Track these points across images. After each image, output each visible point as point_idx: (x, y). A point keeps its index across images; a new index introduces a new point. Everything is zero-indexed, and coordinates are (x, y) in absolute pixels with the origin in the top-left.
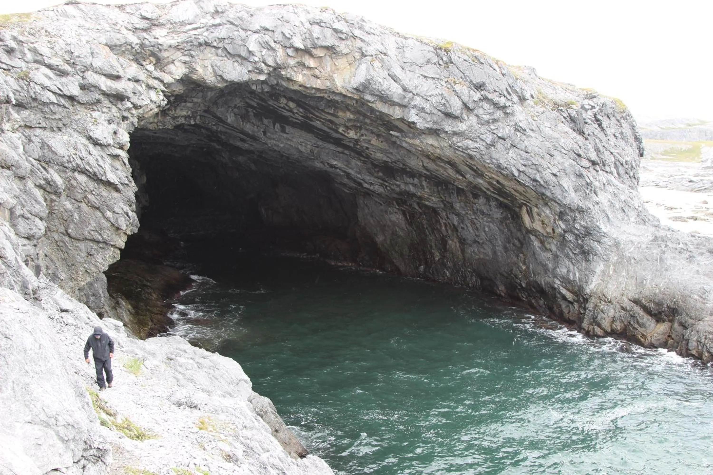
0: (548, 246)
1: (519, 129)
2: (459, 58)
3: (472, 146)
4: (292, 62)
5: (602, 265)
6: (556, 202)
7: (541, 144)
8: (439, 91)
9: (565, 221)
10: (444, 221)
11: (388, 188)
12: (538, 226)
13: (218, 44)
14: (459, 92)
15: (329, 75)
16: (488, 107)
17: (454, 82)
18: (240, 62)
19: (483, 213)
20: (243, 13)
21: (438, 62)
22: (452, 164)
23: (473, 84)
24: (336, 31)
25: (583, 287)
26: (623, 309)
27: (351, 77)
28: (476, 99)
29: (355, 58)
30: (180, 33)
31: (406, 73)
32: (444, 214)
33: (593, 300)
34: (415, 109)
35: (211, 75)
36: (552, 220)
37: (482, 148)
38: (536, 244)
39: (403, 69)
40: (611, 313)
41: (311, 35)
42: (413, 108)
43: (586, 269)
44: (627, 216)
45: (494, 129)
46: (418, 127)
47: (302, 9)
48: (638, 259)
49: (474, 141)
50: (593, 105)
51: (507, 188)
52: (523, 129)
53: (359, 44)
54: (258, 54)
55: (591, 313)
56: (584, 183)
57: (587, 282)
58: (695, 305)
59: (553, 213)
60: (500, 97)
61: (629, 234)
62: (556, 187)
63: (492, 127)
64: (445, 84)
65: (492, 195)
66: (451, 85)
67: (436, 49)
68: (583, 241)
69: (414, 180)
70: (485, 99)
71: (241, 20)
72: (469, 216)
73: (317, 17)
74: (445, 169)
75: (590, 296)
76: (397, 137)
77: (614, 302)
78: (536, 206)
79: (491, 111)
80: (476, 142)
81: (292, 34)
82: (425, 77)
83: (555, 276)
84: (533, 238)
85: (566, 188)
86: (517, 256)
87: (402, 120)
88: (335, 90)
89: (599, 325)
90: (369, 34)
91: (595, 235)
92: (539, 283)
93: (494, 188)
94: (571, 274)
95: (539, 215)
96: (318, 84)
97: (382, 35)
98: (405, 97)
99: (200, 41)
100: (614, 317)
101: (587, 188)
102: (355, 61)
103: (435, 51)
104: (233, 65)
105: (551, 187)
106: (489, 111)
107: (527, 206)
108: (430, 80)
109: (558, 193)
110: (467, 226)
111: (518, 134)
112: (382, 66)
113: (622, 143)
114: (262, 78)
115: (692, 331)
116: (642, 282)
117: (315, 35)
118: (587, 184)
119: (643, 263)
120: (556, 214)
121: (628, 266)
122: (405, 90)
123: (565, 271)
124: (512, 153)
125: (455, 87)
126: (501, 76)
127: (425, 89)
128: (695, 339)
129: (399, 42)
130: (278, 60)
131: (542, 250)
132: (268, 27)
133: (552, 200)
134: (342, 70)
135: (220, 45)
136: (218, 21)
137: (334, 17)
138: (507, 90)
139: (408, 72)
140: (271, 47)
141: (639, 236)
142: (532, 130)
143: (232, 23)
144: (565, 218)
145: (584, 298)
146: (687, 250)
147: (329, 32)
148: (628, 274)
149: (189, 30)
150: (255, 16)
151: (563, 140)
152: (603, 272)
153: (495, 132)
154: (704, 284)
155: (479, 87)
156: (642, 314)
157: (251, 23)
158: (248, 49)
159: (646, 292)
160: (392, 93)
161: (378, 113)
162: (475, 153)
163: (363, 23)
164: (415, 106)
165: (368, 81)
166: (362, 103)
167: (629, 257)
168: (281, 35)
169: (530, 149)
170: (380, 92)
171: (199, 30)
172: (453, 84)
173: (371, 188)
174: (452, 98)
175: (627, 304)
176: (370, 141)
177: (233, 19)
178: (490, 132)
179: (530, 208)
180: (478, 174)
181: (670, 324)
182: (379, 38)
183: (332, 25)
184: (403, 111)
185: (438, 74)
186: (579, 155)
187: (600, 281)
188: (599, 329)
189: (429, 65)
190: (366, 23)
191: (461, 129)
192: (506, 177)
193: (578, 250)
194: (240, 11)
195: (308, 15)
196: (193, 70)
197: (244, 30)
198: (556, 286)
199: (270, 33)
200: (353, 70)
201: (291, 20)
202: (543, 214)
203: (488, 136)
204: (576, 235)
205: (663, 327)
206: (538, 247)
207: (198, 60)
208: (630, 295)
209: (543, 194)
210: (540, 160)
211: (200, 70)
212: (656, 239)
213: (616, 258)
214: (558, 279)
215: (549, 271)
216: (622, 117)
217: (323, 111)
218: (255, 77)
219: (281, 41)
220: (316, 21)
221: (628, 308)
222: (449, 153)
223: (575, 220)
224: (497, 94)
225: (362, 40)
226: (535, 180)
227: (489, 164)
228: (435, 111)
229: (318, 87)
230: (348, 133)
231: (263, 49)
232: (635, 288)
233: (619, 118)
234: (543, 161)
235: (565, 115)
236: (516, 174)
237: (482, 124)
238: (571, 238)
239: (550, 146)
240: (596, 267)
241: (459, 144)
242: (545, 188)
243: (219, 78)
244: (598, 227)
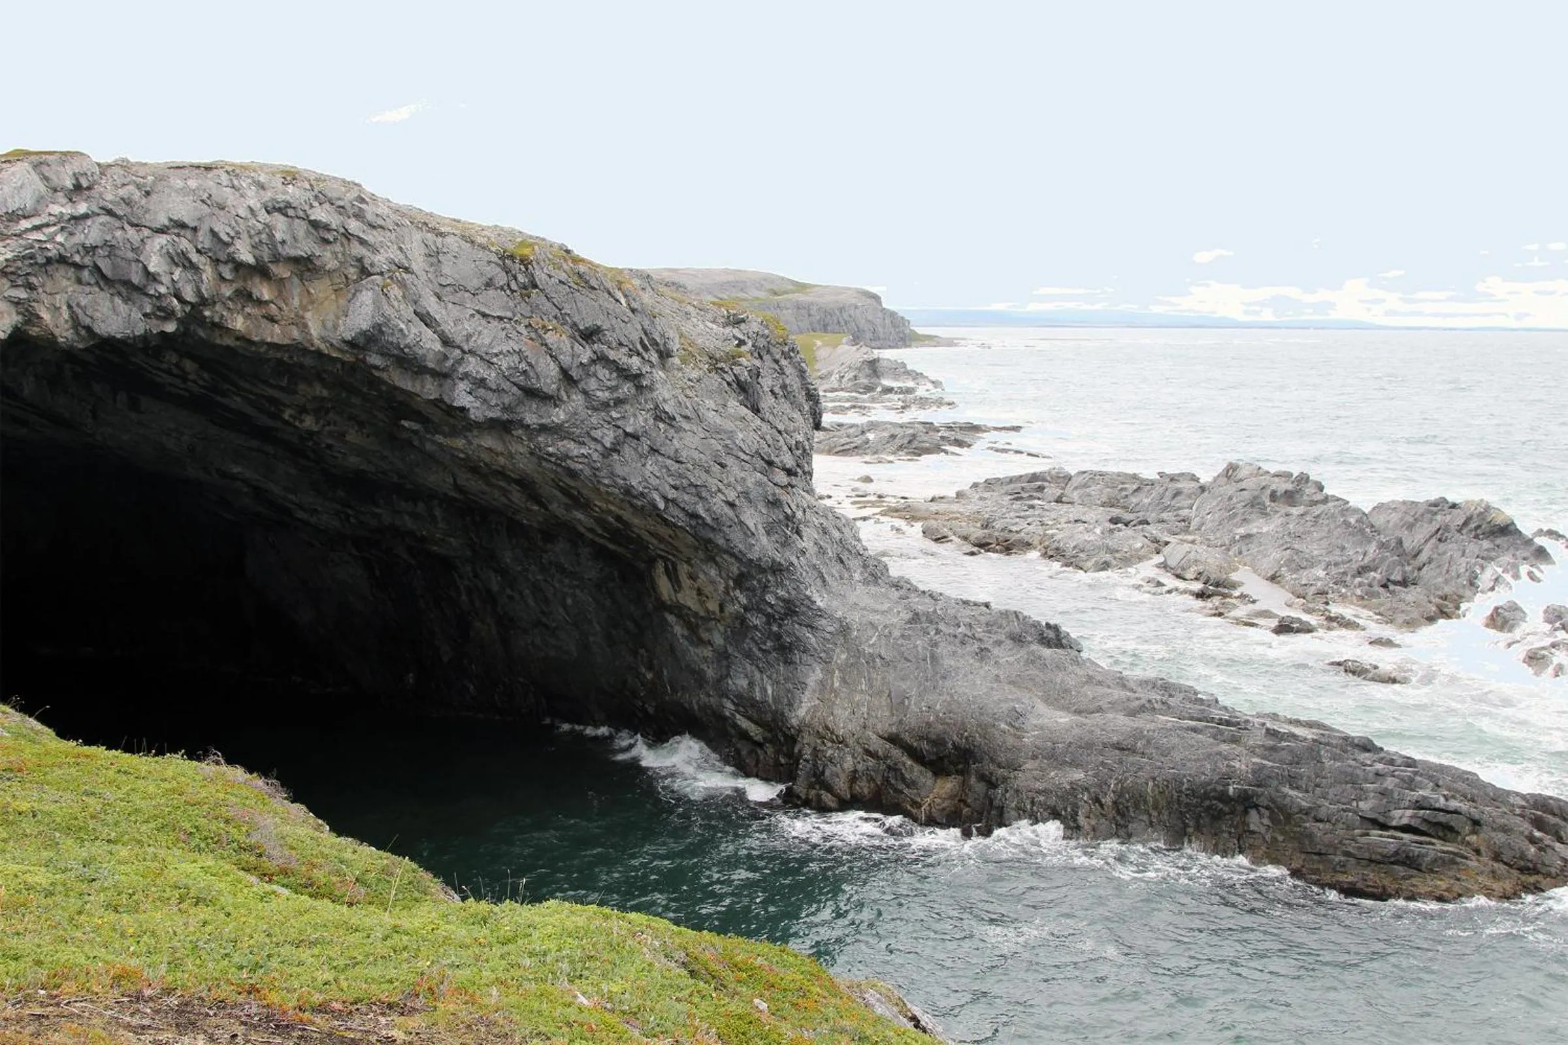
0: (705, 636)
1: (663, 415)
2: (550, 277)
3: (575, 453)
4: (227, 291)
5: (818, 671)
6: (733, 555)
7: (704, 444)
8: (513, 345)
9: (748, 589)
10: (466, 582)
11: (352, 520)
12: (688, 598)
13: (82, 258)
14: (554, 347)
15: (297, 315)
16: (607, 376)
17: (544, 327)
18: (125, 294)
19: (562, 570)
20: (131, 187)
21: (509, 285)
22: (525, 484)
23: (579, 330)
24: (315, 224)
25: (783, 714)
26: (868, 752)
27: (338, 318)
28: (585, 361)
29: (347, 278)
30: (8, 237)
31: (446, 308)
32: (469, 568)
33: (807, 739)
34: (466, 382)
35: (66, 326)
36: (721, 588)
37: (595, 456)
38: (679, 630)
39: (439, 298)
40: (849, 763)
41: (271, 236)
42: (462, 379)
43: (787, 679)
44: (848, 570)
45: (618, 419)
46: (473, 417)
47: (250, 181)
48: (888, 658)
49: (580, 443)
50: (742, 337)
51: (635, 530)
52: (669, 418)
53: (357, 250)
54: (165, 279)
55: (808, 766)
56: (781, 517)
57: (790, 705)
58: (1004, 742)
59: (724, 575)
60: (631, 356)
61: (864, 609)
62: (735, 528)
63: (614, 414)
64: (525, 332)
65: (597, 539)
66: (537, 334)
67: (502, 258)
68: (780, 626)
69: (416, 505)
70: (601, 359)
71: (128, 204)
72: (530, 576)
73: (280, 197)
74: (505, 492)
75: (800, 731)
76: (416, 432)
77: (851, 742)
78: (688, 561)
79: (614, 383)
80: (584, 443)
81: (232, 234)
82: (484, 315)
83: (724, 694)
84: (671, 618)
85: (753, 529)
86: (635, 653)
87: (438, 403)
88: (307, 345)
89: (829, 789)
90: (374, 227)
91: (804, 613)
92: (686, 705)
93: (605, 529)
94: (757, 689)
95: (693, 577)
96: (274, 334)
97: (398, 229)
98: (446, 358)
99: (50, 254)
100: (855, 771)
101: (787, 526)
102: (347, 285)
103: (500, 262)
104: (112, 302)
105: (725, 529)
106: (609, 383)
107: (665, 559)
108: (495, 323)
109: (737, 537)
110: (521, 593)
111: (661, 425)
112: (404, 297)
113: (785, 406)
114: (170, 327)
115: (1007, 791)
116: (903, 703)
117: (279, 236)
118: (787, 517)
119: (899, 666)
120: (730, 577)
121: (869, 673)
122: (446, 342)
123: (743, 683)
124: (651, 466)
125: (546, 336)
126: (630, 314)
127: (487, 341)
128: (1013, 805)
129: (430, 243)
130: (203, 290)
131: (692, 643)
132: (186, 220)
133: (726, 552)
134: (322, 304)
135: (87, 261)
136: (82, 208)
137: (310, 195)
138: (642, 342)
139: (450, 305)
140: (190, 262)
141: (883, 612)
142: (686, 417)
143: (110, 213)
144: (748, 584)
145: (785, 735)
146: (974, 637)
147: (301, 228)
148: (871, 687)
149: (27, 230)
150: (154, 196)
151: (741, 436)
152: (822, 683)
153: (619, 423)
154: (1013, 700)
155: (589, 335)
156: (909, 763)
157: (147, 211)
158: (145, 268)
159: (912, 721)
160: (424, 351)
161: (384, 388)
162: (581, 466)
163: (363, 206)
164: (466, 376)
165: (378, 327)
166: (358, 368)
167: (871, 655)
168: (208, 238)
169: (684, 454)
170: (402, 350)
171: (46, 230)
172: (541, 332)
173: (313, 520)
174: (541, 360)
175: (877, 744)
176: (343, 435)
177: (111, 202)
178: (609, 423)
179: (673, 564)
180: (578, 501)
181: (961, 778)
182: (393, 236)
183: (309, 212)
184: (441, 385)
185: (509, 309)
186: (770, 463)
187: (817, 702)
188: (830, 796)
189: (491, 292)
190: (367, 203)
191: (556, 420)
192: (639, 511)
193: (769, 644)
194: (124, 185)
195: (262, 192)
196: (31, 317)
197: (133, 225)
198: (727, 714)
199: (189, 234)
200: (342, 302)
201: (229, 203)
202: (702, 576)
203: (605, 431)
204: (768, 616)
205: (948, 786)
206: (683, 636)
207: (43, 296)
208: (879, 726)
209: (710, 541)
210: (704, 476)
211: (46, 316)
212: (916, 618)
213: (844, 656)
214: (729, 698)
215: (707, 682)
216: (783, 353)
217: (265, 382)
218: (156, 327)
219: (210, 250)
220: (277, 206)
221: (880, 753)
222: (525, 464)
223: (766, 587)
224: (624, 350)
225: (363, 242)
226: (694, 516)
227: (608, 486)
228: (506, 385)
229: (276, 340)
230: (302, 421)
231: (174, 268)
232: (887, 714)
233: (778, 357)
234: (710, 479)
235: (729, 379)
236: (661, 505)
237: (595, 409)
238: (757, 622)
239: (720, 448)
240: (807, 676)
241: (550, 449)
242: (713, 529)
243: (83, 332)
244: (809, 598)
